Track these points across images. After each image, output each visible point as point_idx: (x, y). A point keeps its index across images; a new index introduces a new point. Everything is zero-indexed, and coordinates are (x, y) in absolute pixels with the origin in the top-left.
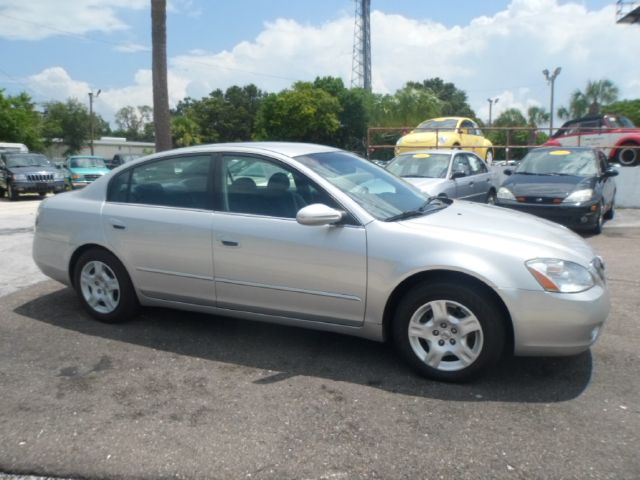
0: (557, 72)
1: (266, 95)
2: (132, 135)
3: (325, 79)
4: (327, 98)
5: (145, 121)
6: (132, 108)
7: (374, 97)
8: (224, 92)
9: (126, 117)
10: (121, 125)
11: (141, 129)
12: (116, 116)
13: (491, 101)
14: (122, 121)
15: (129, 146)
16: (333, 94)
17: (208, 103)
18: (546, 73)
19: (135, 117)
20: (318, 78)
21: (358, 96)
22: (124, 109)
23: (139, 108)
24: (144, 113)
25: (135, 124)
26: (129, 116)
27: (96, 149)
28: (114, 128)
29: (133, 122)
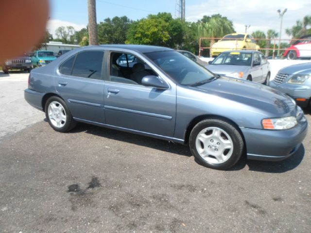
0: (285, 11)
1: (132, 22)
2: (64, 41)
3: (163, 13)
4: (164, 23)
5: (70, 34)
6: (64, 27)
7: (187, 23)
8: (111, 20)
9: (61, 32)
10: (58, 36)
11: (68, 38)
12: (56, 31)
13: (246, 26)
14: (59, 34)
15: (64, 46)
16: (166, 21)
17: (103, 25)
18: (279, 11)
19: (65, 32)
20: (159, 13)
21: (179, 22)
22: (60, 28)
23: (67, 27)
24: (70, 30)
25: (65, 36)
26: (62, 31)
27: (48, 48)
28: (55, 37)
29: (65, 35)
